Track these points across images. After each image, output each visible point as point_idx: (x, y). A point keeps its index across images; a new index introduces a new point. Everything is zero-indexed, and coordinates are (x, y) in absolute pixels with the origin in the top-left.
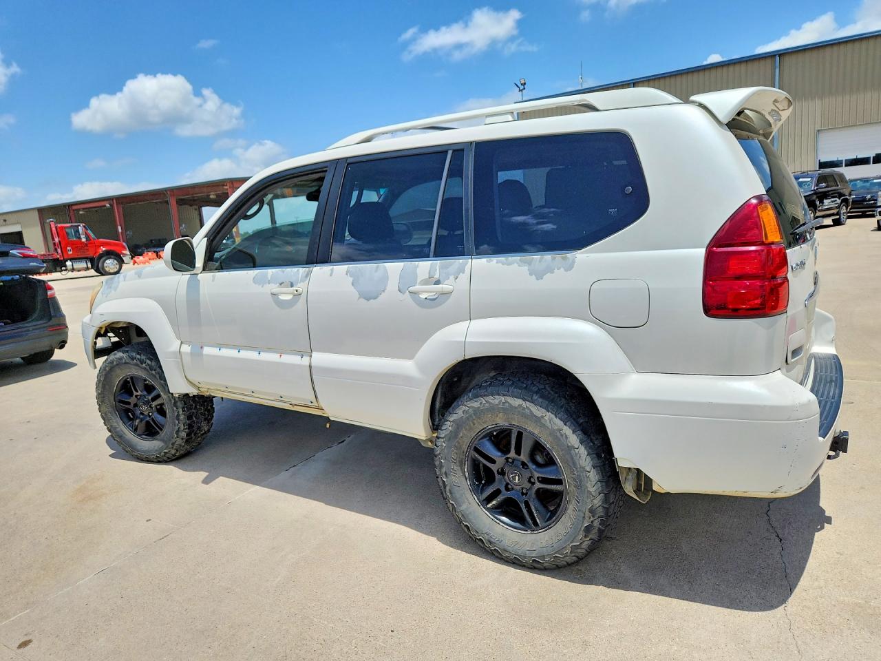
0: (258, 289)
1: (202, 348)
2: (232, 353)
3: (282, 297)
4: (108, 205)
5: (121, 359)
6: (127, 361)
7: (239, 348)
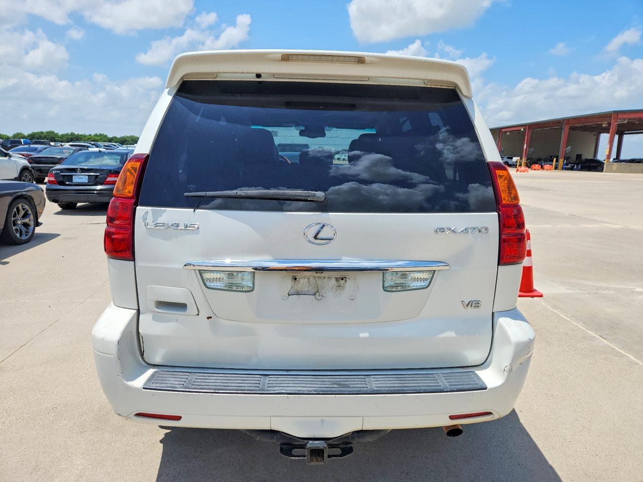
4: (522, 129)
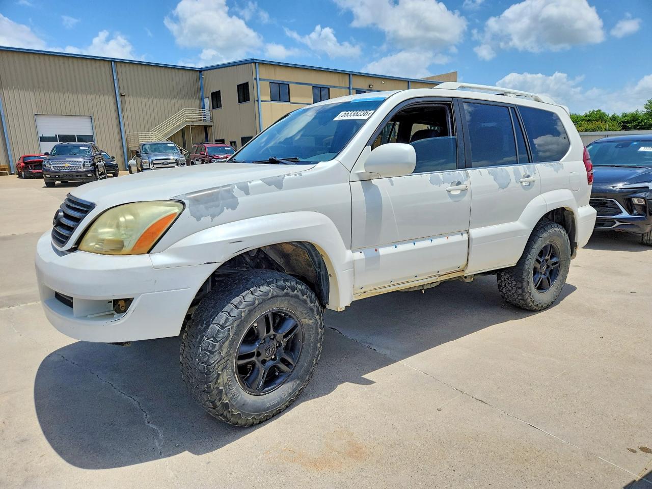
0: (435, 188)
1: (376, 250)
2: (409, 246)
3: (453, 193)
5: (266, 294)
6: (275, 294)
7: (414, 241)
